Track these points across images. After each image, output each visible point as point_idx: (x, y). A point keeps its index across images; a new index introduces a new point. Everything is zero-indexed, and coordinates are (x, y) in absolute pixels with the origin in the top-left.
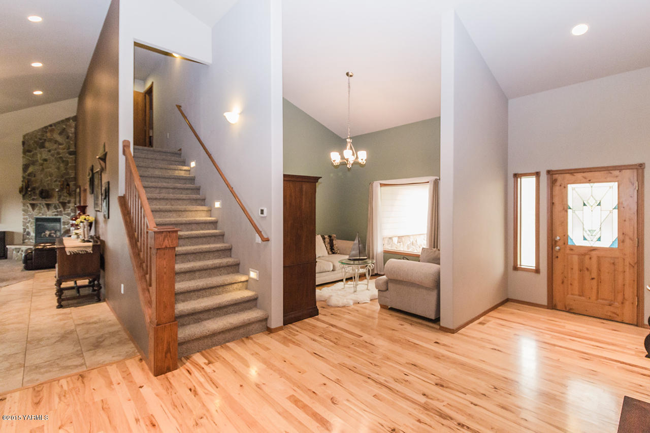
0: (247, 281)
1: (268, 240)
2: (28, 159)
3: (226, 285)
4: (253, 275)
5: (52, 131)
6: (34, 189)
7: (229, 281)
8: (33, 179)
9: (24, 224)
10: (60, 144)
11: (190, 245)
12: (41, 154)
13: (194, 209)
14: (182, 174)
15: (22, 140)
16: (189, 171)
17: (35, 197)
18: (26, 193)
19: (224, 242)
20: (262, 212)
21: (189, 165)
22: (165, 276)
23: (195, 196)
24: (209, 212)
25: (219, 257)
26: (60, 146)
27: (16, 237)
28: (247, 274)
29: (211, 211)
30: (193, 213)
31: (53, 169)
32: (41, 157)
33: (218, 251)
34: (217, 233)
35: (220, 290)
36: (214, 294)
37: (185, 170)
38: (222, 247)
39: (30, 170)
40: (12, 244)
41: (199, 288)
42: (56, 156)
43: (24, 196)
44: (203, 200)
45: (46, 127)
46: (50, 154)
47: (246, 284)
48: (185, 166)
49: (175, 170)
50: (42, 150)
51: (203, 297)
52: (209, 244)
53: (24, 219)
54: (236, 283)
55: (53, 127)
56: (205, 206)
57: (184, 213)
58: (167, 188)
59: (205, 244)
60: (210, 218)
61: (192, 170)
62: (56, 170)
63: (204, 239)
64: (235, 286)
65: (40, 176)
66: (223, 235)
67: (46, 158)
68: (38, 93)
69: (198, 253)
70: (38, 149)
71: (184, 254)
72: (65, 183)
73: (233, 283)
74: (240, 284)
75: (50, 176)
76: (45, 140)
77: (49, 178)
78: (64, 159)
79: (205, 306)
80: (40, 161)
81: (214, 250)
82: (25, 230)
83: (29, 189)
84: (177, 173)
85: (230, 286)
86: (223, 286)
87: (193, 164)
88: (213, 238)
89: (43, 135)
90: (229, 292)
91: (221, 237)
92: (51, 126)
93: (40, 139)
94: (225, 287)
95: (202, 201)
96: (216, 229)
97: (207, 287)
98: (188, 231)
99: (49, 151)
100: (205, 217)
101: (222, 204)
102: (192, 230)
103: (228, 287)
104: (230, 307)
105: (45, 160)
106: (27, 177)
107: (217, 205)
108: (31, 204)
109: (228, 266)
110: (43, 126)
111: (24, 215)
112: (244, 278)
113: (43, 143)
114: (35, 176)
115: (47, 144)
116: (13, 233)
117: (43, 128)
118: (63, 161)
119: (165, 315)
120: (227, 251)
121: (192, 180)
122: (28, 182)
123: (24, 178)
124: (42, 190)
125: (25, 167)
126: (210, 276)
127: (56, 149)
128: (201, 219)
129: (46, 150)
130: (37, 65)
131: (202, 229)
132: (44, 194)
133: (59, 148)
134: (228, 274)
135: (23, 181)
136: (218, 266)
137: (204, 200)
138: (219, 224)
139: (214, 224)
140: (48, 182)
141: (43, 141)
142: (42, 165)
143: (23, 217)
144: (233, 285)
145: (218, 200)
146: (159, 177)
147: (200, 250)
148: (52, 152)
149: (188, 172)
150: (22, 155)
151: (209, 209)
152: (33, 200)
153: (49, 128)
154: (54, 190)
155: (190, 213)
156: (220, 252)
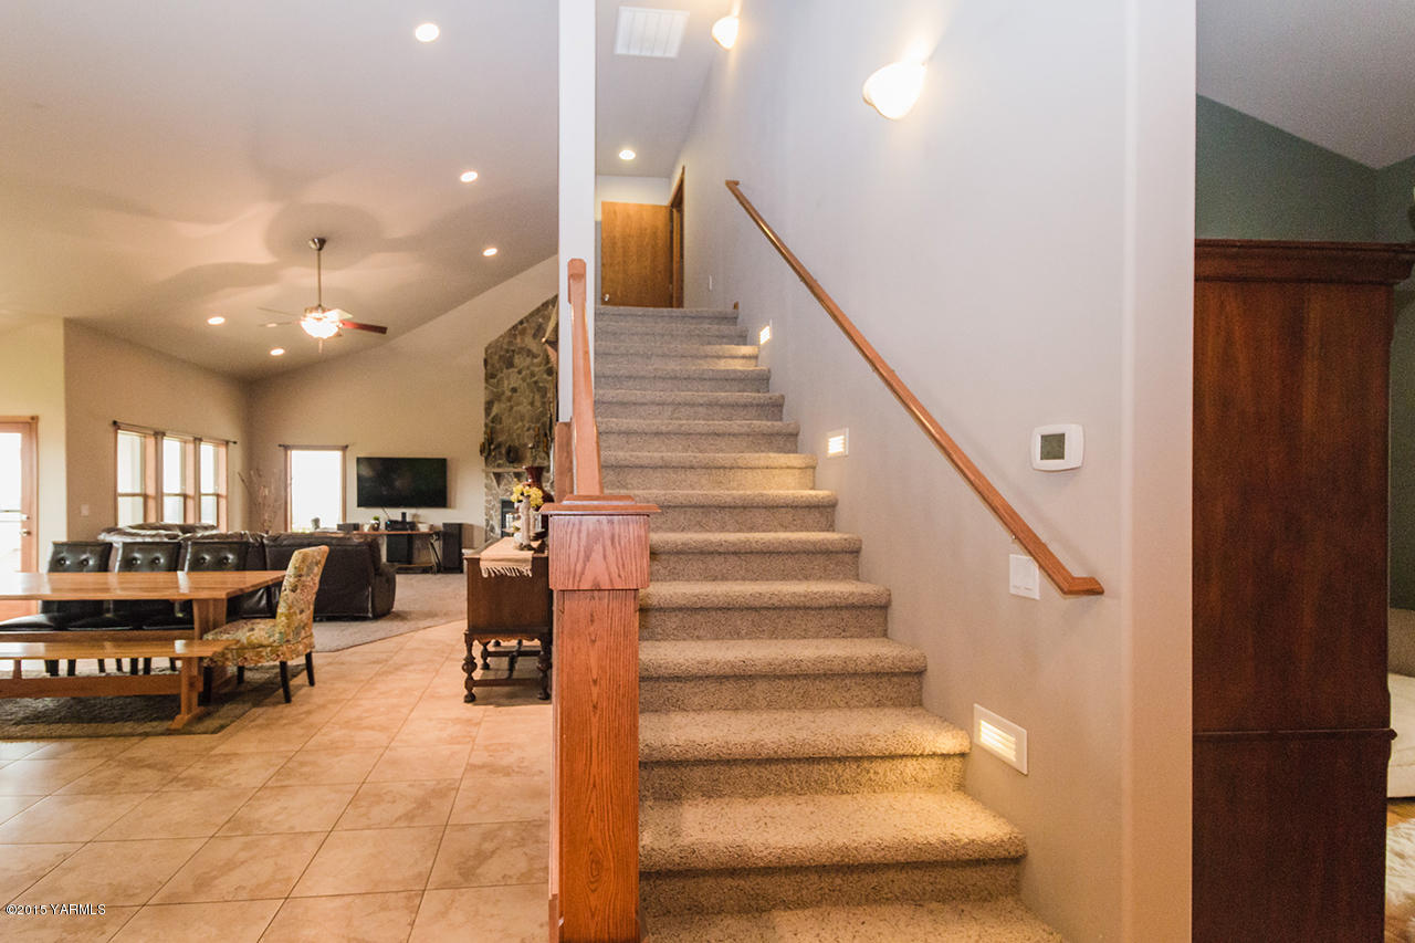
0: (962, 755)
1: (1092, 589)
2: (492, 391)
3: (871, 758)
4: (996, 737)
5: (523, 332)
6: (499, 446)
7: (881, 745)
8: (498, 427)
9: (488, 510)
10: (535, 356)
11: (744, 579)
12: (508, 378)
13: (762, 463)
14: (738, 365)
15: (483, 355)
16: (756, 357)
17: (500, 462)
18: (489, 454)
19: (857, 578)
20: (1054, 446)
21: (755, 342)
22: (595, 720)
23: (769, 423)
24: (810, 472)
25: (841, 632)
26: (535, 361)
27: (476, 533)
28: (965, 725)
29: (814, 468)
30: (759, 475)
31: (524, 408)
32: (509, 384)
33: (836, 608)
34: (832, 542)
35: (848, 771)
36: (822, 787)
37: (744, 357)
38: (852, 594)
39: (495, 410)
40: (471, 547)
41: (764, 753)
42: (528, 380)
43: (486, 459)
44: (791, 435)
45: (515, 327)
46: (520, 376)
47: (964, 774)
48: (745, 344)
49: (719, 357)
50: (510, 370)
51: (781, 790)
52: (806, 578)
53: (487, 501)
54: (913, 756)
55: (525, 325)
56: (795, 452)
57: (731, 474)
58: (693, 405)
59: (795, 578)
60: (813, 492)
61: (763, 354)
62: (529, 407)
63: (790, 563)
64: (911, 767)
65: (507, 421)
66: (854, 551)
67: (515, 385)
68: (490, 252)
69: (768, 609)
70: (505, 371)
71: (720, 609)
72: (542, 432)
73: (903, 756)
74: (933, 764)
75: (522, 420)
76: (513, 351)
77: (520, 424)
78: (541, 385)
79: (785, 850)
80: (508, 393)
81: (823, 603)
82: (487, 521)
83: (492, 447)
84: (723, 365)
85: (888, 764)
86: (858, 759)
87: (765, 335)
88: (821, 560)
89: (510, 343)
90: (885, 787)
91: (847, 558)
92: (521, 322)
93: (507, 351)
94: (866, 764)
95: (789, 440)
96: (831, 527)
97: (792, 755)
98: (740, 531)
99: (520, 372)
100: (794, 488)
101: (852, 443)
102: (751, 529)
103: (881, 767)
104: (891, 875)
105: (514, 390)
106: (491, 425)
107: (836, 445)
108: (495, 474)
109: (877, 674)
110: (509, 326)
111: (487, 495)
112: (948, 742)
113: (512, 357)
114: (500, 423)
115: (517, 360)
116: (471, 526)
117: (510, 330)
118: (539, 389)
119: (593, 901)
120: (873, 615)
121: (762, 380)
122: (491, 433)
123: (486, 425)
124: (510, 446)
125: (489, 405)
126: (806, 703)
127: (528, 368)
128: (782, 492)
129: (516, 370)
130: (469, 177)
131: (786, 528)
132: (512, 455)
133: (533, 364)
134: (879, 704)
135: (485, 433)
136: (837, 668)
137: (795, 435)
138: (842, 513)
139: (824, 511)
140: (519, 431)
141: (511, 353)
142: (509, 399)
143: (485, 498)
144: (899, 764)
145: (836, 427)
146: (676, 378)
147: (775, 601)
148: (524, 373)
149: (753, 362)
150: (484, 385)
151: (812, 463)
152: (499, 466)
153: (520, 327)
154: (526, 445)
155: (750, 474)
156: (845, 614)
